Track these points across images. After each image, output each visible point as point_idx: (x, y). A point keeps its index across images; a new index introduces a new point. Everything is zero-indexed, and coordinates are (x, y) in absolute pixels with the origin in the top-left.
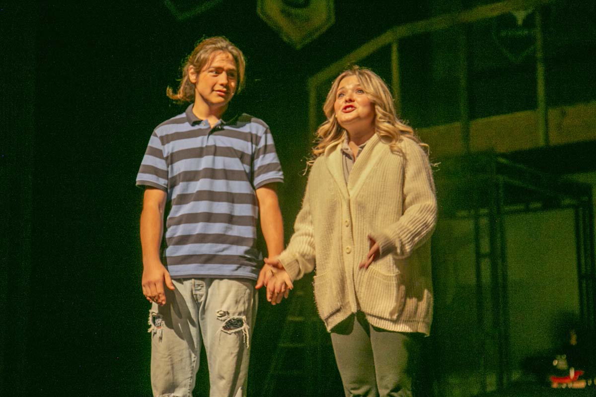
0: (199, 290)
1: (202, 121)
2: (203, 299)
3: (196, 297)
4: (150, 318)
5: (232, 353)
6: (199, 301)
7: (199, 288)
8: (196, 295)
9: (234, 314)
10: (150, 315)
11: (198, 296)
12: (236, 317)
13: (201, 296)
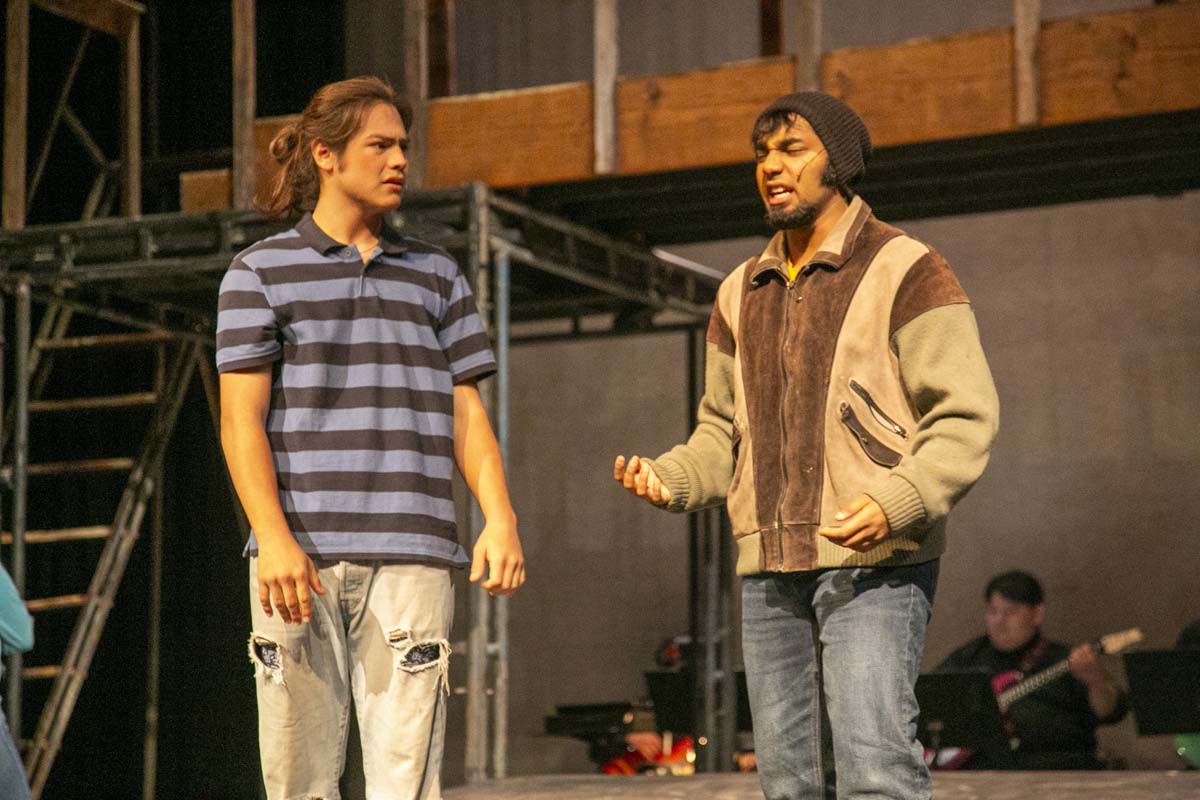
0: (351, 591)
1: (345, 246)
2: (360, 607)
3: (346, 605)
4: (251, 648)
5: (420, 711)
6: (352, 612)
7: (354, 586)
8: (347, 601)
9: (423, 635)
10: (251, 641)
11: (350, 603)
12: (427, 640)
13: (357, 602)
